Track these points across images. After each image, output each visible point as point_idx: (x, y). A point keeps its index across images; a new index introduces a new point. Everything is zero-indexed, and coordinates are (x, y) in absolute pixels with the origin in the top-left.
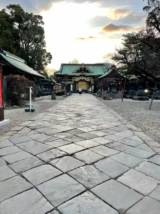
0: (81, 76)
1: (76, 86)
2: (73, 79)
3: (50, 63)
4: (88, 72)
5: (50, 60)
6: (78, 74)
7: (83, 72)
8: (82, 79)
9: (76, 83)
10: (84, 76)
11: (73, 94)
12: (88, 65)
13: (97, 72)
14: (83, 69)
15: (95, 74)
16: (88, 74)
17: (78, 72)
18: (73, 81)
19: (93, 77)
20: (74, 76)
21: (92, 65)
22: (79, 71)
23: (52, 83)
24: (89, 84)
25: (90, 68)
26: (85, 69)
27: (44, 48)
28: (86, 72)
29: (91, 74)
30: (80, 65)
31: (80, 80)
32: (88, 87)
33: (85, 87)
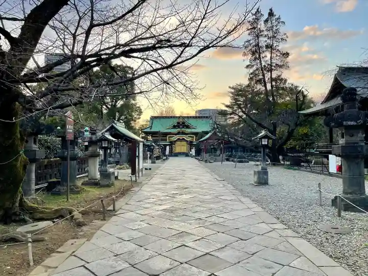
0: (178, 133)
2: (168, 138)
3: (139, 118)
4: (188, 127)
5: (140, 115)
6: (175, 131)
8: (181, 138)
9: (172, 144)
10: (183, 133)
11: (171, 158)
12: (188, 117)
13: (202, 127)
14: (182, 123)
15: (199, 130)
16: (188, 131)
17: (174, 127)
18: (168, 141)
19: (196, 134)
20: (170, 133)
21: (194, 117)
22: (176, 126)
24: (191, 144)
25: (191, 122)
26: (183, 123)
27: (133, 102)
28: (185, 128)
29: (193, 131)
30: (177, 117)
31: (178, 139)
32: (188, 149)
33: (185, 148)
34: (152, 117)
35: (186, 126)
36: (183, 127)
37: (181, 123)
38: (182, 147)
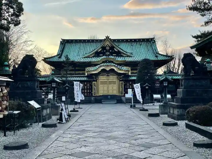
1: (91, 86)
2: (86, 70)
4: (119, 54)
5: (18, 16)
6: (98, 60)
7: (109, 55)
8: (108, 69)
15: (137, 58)
17: (97, 54)
18: (86, 75)
20: (90, 64)
21: (127, 41)
22: (100, 53)
23: (53, 83)
26: (112, 48)
28: (115, 56)
29: (127, 59)
30: (101, 41)
32: (122, 89)
33: (115, 87)
34: (64, 40)
35: (115, 52)
36: (111, 54)
37: (108, 48)
38: (110, 86)
